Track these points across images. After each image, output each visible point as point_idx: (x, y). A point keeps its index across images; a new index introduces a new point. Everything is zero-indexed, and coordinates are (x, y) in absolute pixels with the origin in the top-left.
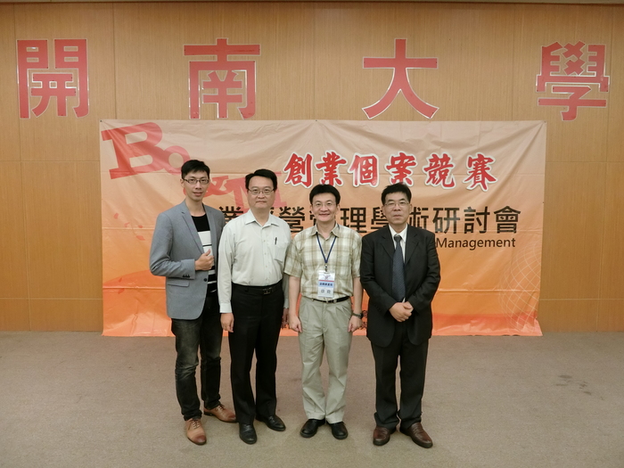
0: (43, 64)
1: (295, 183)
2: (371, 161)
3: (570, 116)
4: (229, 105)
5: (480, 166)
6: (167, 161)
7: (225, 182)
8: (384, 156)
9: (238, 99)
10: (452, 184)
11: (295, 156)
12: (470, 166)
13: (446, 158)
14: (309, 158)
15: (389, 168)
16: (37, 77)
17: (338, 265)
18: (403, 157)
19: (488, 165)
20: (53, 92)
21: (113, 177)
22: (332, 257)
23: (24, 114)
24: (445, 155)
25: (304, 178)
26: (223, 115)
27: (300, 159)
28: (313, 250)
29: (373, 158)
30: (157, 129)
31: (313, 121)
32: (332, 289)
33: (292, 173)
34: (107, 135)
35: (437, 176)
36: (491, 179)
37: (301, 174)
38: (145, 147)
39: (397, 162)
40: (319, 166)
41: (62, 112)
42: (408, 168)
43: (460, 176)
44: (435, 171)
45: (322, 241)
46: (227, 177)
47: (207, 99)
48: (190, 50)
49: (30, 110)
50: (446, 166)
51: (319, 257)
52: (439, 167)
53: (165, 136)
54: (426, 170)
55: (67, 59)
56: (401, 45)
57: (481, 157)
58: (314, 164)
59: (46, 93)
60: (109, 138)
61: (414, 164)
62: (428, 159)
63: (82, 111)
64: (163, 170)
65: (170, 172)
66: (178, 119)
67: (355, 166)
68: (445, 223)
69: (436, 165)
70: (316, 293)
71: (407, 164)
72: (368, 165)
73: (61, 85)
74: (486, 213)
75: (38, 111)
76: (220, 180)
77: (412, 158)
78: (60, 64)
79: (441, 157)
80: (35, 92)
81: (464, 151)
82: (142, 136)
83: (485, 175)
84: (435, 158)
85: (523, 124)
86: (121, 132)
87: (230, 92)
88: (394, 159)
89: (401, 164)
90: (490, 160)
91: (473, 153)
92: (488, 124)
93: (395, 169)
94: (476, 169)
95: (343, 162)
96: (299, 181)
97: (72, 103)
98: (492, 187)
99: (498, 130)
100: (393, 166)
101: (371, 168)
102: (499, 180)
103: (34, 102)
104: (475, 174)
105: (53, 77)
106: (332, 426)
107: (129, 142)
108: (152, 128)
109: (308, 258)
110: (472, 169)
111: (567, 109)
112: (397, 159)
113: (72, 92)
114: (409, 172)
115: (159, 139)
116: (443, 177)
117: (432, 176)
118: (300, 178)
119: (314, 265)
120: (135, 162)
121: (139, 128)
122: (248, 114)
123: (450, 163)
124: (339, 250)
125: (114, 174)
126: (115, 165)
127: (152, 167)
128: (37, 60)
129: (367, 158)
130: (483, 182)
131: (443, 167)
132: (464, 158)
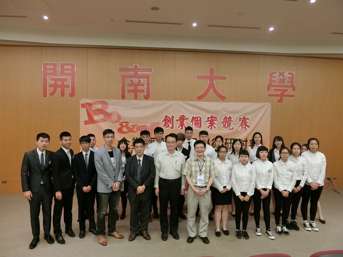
0: (55, 73)
1: (166, 127)
2: (199, 119)
3: (280, 101)
4: (139, 94)
5: (244, 121)
6: (111, 118)
7: (136, 127)
8: (205, 117)
9: (142, 91)
10: (233, 129)
11: (166, 116)
12: (240, 121)
13: (230, 118)
14: (173, 117)
15: (206, 121)
16: (51, 79)
17: (205, 172)
18: (212, 117)
19: (247, 121)
20: (59, 86)
21: (86, 124)
22: (203, 169)
23: (45, 95)
24: (230, 117)
25: (171, 126)
26: (136, 98)
27: (169, 117)
28: (196, 166)
29: (200, 117)
30: (106, 103)
31: (175, 101)
32: (203, 182)
33: (165, 123)
34: (83, 106)
35: (226, 125)
36: (248, 127)
37: (169, 124)
38: (100, 111)
39: (210, 119)
40: (177, 120)
41: (63, 95)
42: (214, 122)
43: (236, 125)
44: (226, 123)
45: (199, 163)
46: (137, 125)
47: (129, 91)
48: (121, 70)
49: (48, 94)
50: (230, 121)
51: (198, 169)
52: (227, 121)
53: (110, 107)
54: (222, 122)
55: (66, 72)
56: (212, 70)
57: (244, 118)
58: (175, 119)
59: (55, 86)
60: (84, 107)
61: (217, 120)
62: (223, 118)
63: (72, 94)
64: (109, 121)
65: (111, 122)
66: (116, 99)
67: (192, 121)
68: (229, 145)
69: (226, 121)
70: (197, 183)
71: (214, 120)
72: (198, 120)
73: (63, 83)
74: (246, 141)
75: (51, 94)
76: (134, 126)
77: (216, 118)
78: (62, 73)
79: (228, 117)
80: (50, 86)
81: (238, 115)
82: (99, 106)
83: (246, 125)
84: (226, 118)
85: (261, 104)
86: (90, 105)
87: (139, 88)
88: (208, 118)
89: (212, 120)
90: (248, 119)
91: (241, 116)
92: (247, 104)
93: (209, 122)
94: (242, 122)
95: (187, 119)
96: (168, 127)
97: (68, 91)
98: (249, 130)
99: (252, 106)
100: (208, 121)
101: (199, 122)
102: (252, 127)
103: (50, 90)
104: (242, 124)
105: (59, 80)
106: (202, 238)
107: (93, 109)
108: (104, 103)
109: (193, 169)
110: (241, 122)
111: (279, 98)
112: (210, 118)
113: (68, 86)
114: (215, 124)
115: (107, 108)
116: (229, 126)
117: (224, 125)
118: (169, 125)
119: (196, 172)
120: (96, 118)
121: (97, 103)
122: (147, 97)
123: (232, 120)
124: (206, 166)
125: (86, 123)
126: (87, 119)
127: (103, 120)
128: (52, 71)
129: (197, 117)
130: (245, 128)
131: (229, 121)
132: (238, 117)
